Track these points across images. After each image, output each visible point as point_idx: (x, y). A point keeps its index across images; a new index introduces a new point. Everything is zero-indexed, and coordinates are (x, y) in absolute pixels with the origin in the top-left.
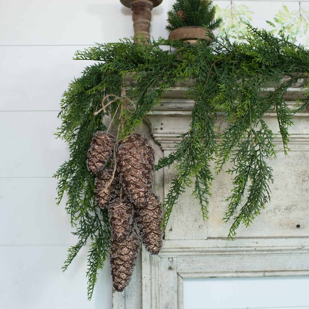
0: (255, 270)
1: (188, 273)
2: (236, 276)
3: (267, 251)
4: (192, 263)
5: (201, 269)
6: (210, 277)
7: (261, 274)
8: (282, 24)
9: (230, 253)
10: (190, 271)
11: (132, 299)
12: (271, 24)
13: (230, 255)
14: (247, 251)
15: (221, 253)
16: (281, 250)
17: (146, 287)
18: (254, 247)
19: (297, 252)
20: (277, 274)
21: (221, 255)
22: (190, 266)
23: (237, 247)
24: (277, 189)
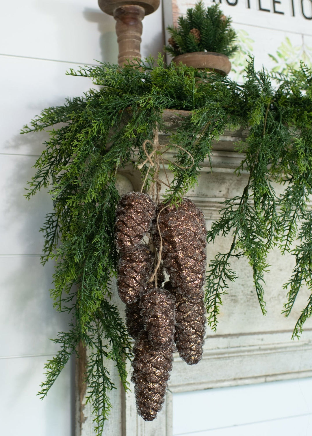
0: (256, 375)
1: (179, 386)
2: (234, 385)
3: (271, 349)
4: (184, 372)
5: (194, 379)
6: (205, 389)
7: (263, 380)
8: (286, 60)
9: (230, 355)
10: (182, 383)
11: (109, 430)
12: (274, 59)
13: (229, 357)
14: (249, 351)
15: (220, 356)
16: (286, 347)
17: (131, 410)
18: (259, 345)
19: (301, 348)
20: (280, 377)
21: (219, 358)
22: (181, 376)
23: (240, 347)
24: (281, 270)
